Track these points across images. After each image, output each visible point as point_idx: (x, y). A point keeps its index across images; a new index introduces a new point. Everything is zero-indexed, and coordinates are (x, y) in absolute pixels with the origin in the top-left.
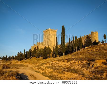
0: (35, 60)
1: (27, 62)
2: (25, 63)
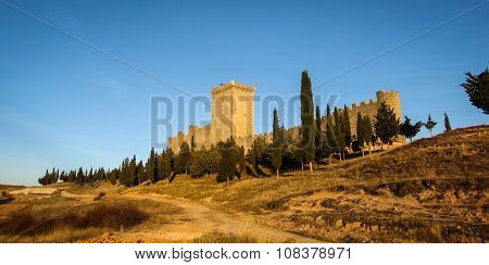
0: (192, 185)
1: (162, 193)
2: (154, 194)
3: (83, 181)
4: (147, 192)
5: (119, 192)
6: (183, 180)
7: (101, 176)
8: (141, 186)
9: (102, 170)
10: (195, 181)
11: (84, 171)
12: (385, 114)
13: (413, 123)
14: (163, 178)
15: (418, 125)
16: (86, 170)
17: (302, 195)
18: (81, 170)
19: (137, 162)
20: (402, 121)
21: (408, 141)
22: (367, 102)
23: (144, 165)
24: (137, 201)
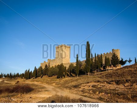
0: (48, 79)
1: (38, 82)
2: (36, 82)
3: (12, 77)
4: (33, 81)
5: (24, 81)
6: (45, 78)
7: (18, 76)
8: (31, 79)
9: (18, 74)
10: (50, 78)
11: (12, 74)
12: (115, 57)
13: (124, 60)
14: (39, 77)
15: (126, 61)
16: (13, 73)
17: (85, 83)
18: (11, 74)
19: (30, 71)
20: (120, 60)
21: (122, 66)
22: (109, 53)
23: (32, 72)
24: (30, 84)
